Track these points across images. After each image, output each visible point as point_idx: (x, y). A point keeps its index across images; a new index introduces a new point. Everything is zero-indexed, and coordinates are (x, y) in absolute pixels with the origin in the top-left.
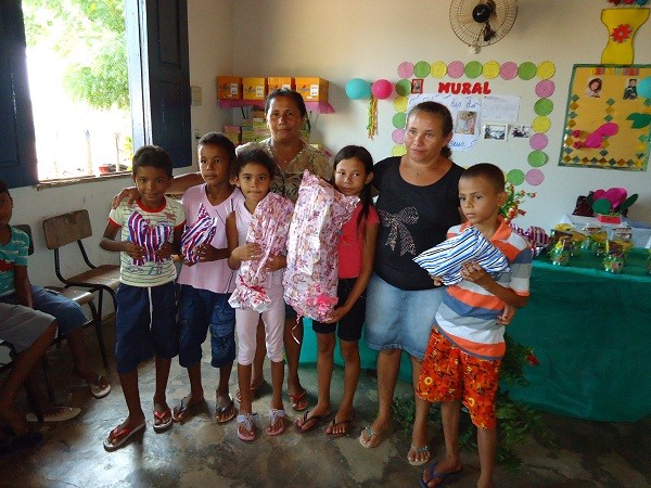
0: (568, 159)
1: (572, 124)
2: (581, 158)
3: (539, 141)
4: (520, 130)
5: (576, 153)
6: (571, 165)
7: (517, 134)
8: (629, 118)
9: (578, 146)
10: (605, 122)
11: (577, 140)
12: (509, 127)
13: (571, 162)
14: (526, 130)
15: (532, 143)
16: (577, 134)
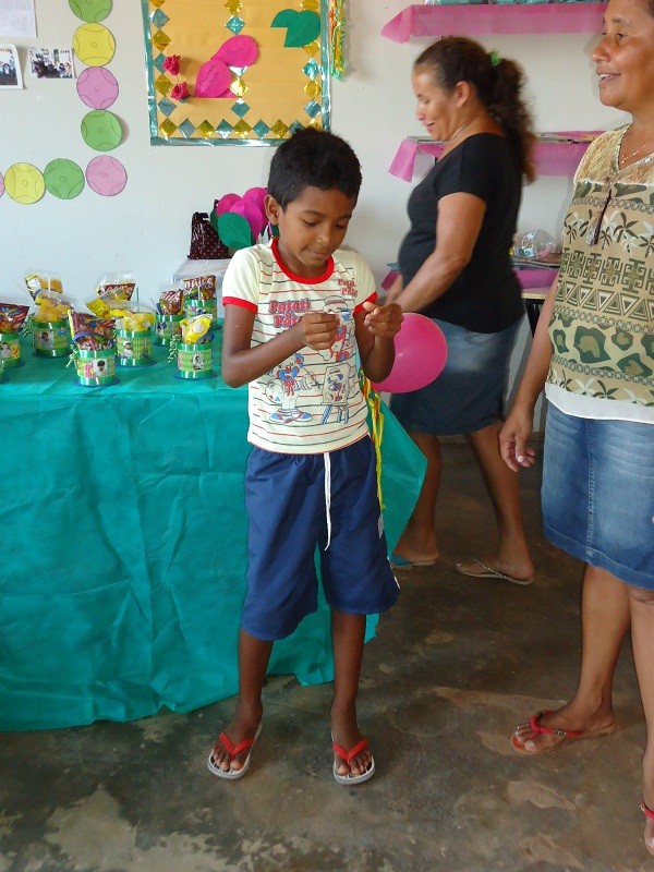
0: (169, 126)
1: (162, 41)
2: (196, 121)
3: (99, 87)
4: (50, 60)
5: (182, 111)
6: (180, 142)
7: (45, 70)
8: (277, 23)
9: (183, 93)
10: (230, 35)
11: (177, 80)
12: (22, 52)
13: (178, 133)
14: (63, 59)
15: (84, 92)
16: (175, 65)
